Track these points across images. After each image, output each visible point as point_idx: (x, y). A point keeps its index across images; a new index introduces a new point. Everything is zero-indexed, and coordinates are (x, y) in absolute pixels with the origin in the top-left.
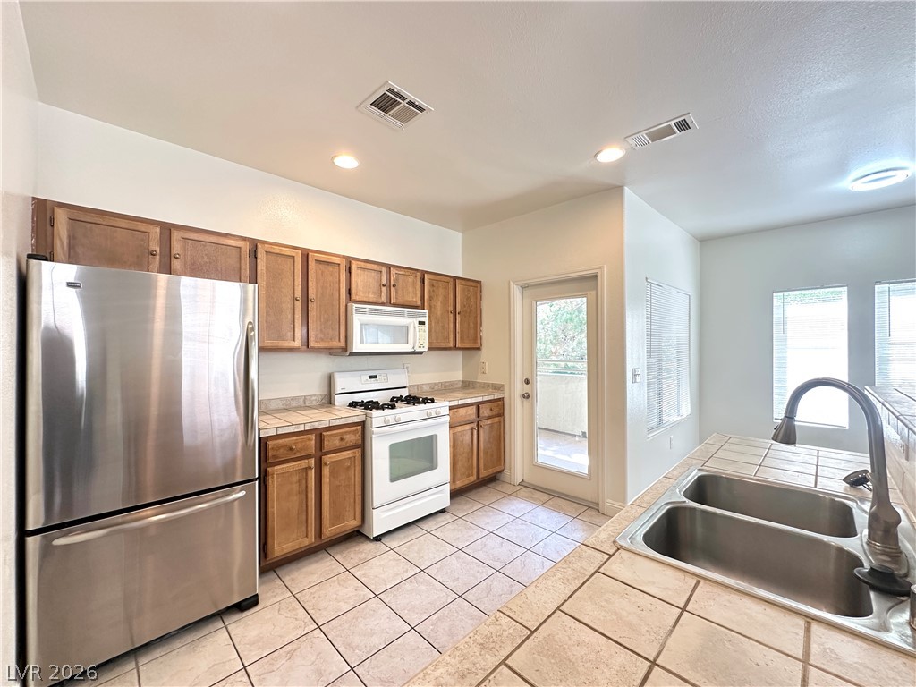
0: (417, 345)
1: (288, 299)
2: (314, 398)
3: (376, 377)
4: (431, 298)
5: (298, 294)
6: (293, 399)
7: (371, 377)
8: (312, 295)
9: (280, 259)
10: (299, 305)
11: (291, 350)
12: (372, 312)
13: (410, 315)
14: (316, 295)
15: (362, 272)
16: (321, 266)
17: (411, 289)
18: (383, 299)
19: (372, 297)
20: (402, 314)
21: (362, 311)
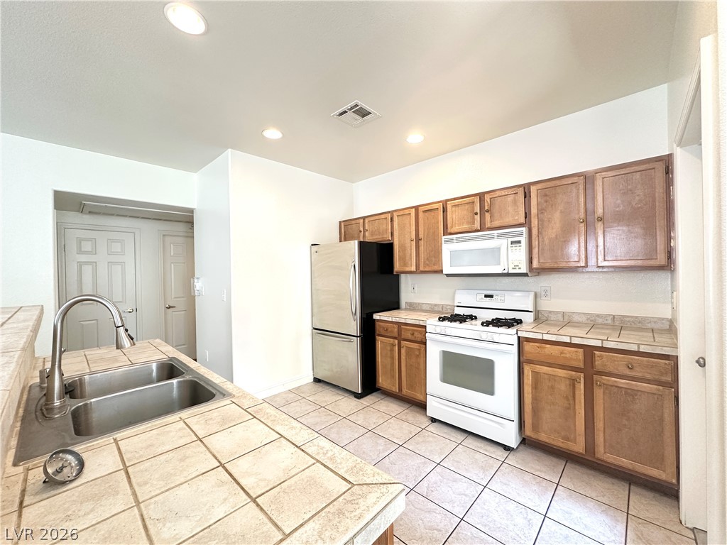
0: (511, 266)
1: (409, 240)
2: (449, 307)
3: (491, 296)
4: (541, 211)
5: (414, 237)
6: (436, 305)
7: (486, 296)
8: (421, 236)
9: (404, 217)
10: (414, 243)
11: (411, 272)
12: (458, 240)
13: (500, 236)
14: (424, 235)
15: (457, 208)
16: (426, 214)
17: (510, 209)
18: (477, 226)
19: (466, 227)
20: (491, 237)
21: (451, 241)
